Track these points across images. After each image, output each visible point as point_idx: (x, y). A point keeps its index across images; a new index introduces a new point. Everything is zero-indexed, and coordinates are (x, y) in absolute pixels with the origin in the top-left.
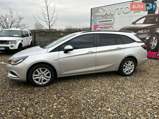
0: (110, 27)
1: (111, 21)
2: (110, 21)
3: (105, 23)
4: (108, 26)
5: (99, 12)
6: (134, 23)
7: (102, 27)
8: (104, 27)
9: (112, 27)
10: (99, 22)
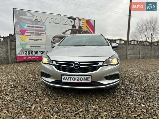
0: (42, 33)
1: (43, 27)
2: (41, 27)
3: (36, 29)
4: (39, 32)
5: (26, 15)
6: (64, 33)
7: (32, 33)
8: (35, 33)
9: (44, 34)
10: (27, 26)
